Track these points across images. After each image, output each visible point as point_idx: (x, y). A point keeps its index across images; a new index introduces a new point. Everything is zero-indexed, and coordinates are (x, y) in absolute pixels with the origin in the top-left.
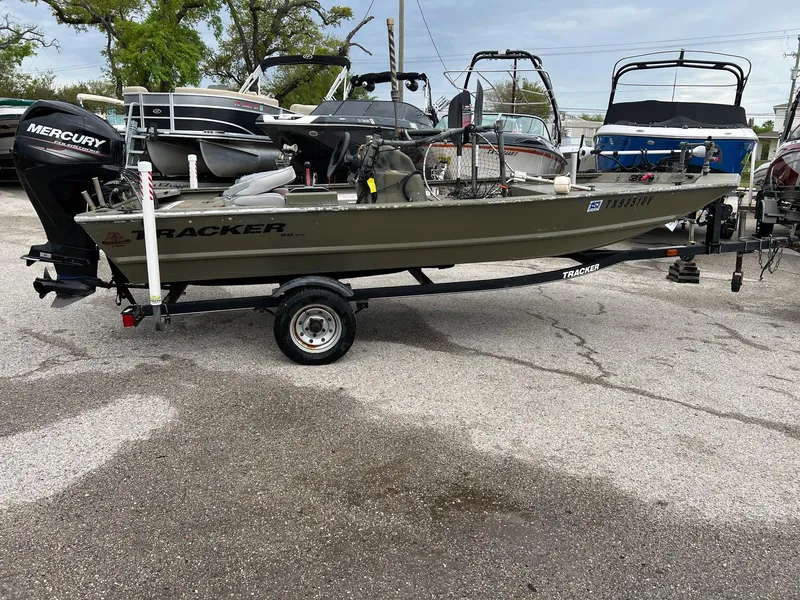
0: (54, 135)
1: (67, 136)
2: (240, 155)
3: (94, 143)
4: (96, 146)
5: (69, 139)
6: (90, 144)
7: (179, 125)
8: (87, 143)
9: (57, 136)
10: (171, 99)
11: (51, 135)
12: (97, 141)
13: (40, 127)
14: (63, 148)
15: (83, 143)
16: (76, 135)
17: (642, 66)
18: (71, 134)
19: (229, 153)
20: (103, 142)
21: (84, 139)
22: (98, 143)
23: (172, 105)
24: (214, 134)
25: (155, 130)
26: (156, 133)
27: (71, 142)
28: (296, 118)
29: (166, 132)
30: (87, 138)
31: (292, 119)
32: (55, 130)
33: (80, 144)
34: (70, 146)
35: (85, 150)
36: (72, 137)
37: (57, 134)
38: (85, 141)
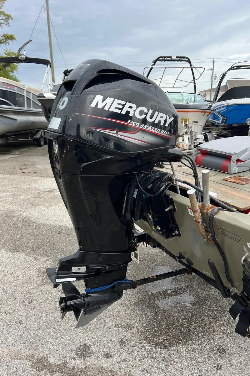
0: (128, 112)
1: (141, 113)
2: (6, 120)
3: (165, 121)
4: (167, 125)
6: (162, 124)
8: (160, 122)
9: (131, 114)
11: (124, 112)
12: (168, 118)
13: (109, 100)
14: (136, 130)
15: (156, 122)
16: (151, 111)
17: (238, 68)
18: (146, 111)
20: (172, 119)
21: (159, 117)
22: (169, 121)
30: (161, 114)
32: (128, 104)
33: (153, 124)
34: (143, 126)
35: (157, 131)
36: (146, 114)
37: (131, 111)
38: (159, 119)
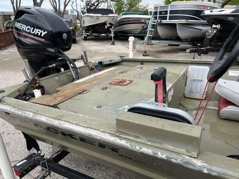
1: (28, 29)
2: (194, 30)
3: (41, 33)
4: (42, 35)
5: (29, 31)
6: (39, 34)
7: (171, 18)
8: (38, 34)
10: (169, 7)
11: (22, 29)
12: (43, 32)
13: (18, 24)
14: (26, 37)
15: (36, 34)
18: (30, 28)
19: (189, 29)
20: (46, 32)
21: (37, 31)
22: (43, 34)
23: (169, 10)
24: (184, 21)
25: (161, 21)
26: (161, 22)
27: (29, 33)
28: (222, 11)
29: (164, 21)
30: (38, 30)
31: (220, 11)
32: (24, 25)
34: (30, 35)
35: (37, 38)
36: (30, 30)
37: (24, 28)
38: (37, 32)
